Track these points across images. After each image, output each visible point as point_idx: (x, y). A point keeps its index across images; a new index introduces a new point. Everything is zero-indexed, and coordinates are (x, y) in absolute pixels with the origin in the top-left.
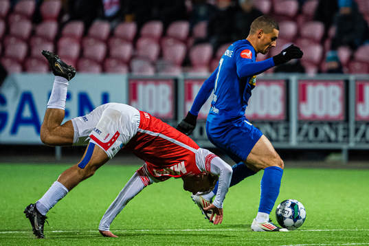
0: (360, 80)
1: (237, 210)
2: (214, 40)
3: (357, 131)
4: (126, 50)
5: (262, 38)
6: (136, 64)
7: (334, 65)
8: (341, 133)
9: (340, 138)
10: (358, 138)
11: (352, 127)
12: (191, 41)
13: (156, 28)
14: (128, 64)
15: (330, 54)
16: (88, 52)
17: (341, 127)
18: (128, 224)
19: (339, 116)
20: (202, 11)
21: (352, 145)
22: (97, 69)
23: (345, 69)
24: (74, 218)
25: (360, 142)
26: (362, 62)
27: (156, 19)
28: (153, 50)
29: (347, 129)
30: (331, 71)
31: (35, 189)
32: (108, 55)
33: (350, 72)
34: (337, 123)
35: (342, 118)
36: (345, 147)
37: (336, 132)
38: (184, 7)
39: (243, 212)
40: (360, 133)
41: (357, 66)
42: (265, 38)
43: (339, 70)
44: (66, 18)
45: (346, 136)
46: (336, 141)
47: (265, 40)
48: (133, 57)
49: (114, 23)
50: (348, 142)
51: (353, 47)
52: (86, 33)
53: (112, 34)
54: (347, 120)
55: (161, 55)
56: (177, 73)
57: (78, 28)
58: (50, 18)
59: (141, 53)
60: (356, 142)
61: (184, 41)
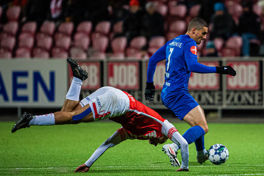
0: (230, 61)
1: (145, 153)
2: (128, 34)
3: (228, 96)
4: (67, 42)
5: (196, 33)
6: (74, 51)
7: (212, 51)
8: (217, 98)
9: (216, 102)
10: (229, 101)
11: (225, 94)
12: (112, 35)
13: (88, 26)
14: (68, 51)
15: (209, 43)
16: (40, 43)
17: (216, 94)
18: (69, 163)
19: (216, 86)
20: (120, 14)
21: (225, 106)
22: (46, 55)
23: (219, 54)
24: (31, 159)
25: (230, 104)
26: (231, 49)
27: (87, 20)
28: (86, 42)
29: (221, 95)
30: (210, 55)
31: (3, 139)
32: (54, 45)
33: (223, 56)
34: (214, 91)
35: (218, 88)
36: (219, 108)
37: (213, 97)
38: (107, 11)
39: (149, 154)
40: (230, 98)
41: (228, 51)
42: (198, 33)
43: (215, 54)
44: (24, 19)
45: (221, 100)
46: (214, 104)
47: (198, 35)
48: (71, 46)
49: (58, 23)
50: (222, 104)
51: (225, 38)
52: (38, 30)
53: (56, 30)
54: (221, 89)
55: (91, 45)
56: (102, 57)
57: (33, 26)
58: (13, 20)
59: (77, 43)
60: (228, 105)
61: (107, 35)
